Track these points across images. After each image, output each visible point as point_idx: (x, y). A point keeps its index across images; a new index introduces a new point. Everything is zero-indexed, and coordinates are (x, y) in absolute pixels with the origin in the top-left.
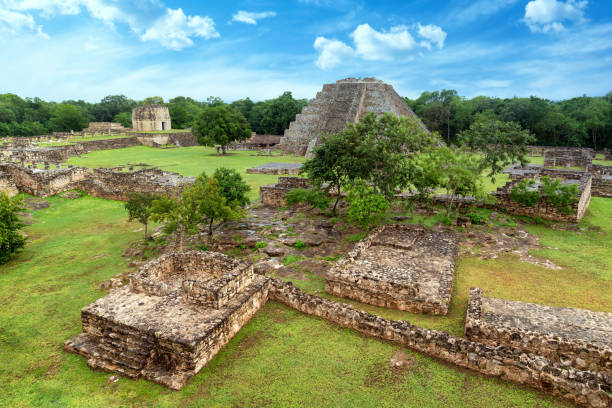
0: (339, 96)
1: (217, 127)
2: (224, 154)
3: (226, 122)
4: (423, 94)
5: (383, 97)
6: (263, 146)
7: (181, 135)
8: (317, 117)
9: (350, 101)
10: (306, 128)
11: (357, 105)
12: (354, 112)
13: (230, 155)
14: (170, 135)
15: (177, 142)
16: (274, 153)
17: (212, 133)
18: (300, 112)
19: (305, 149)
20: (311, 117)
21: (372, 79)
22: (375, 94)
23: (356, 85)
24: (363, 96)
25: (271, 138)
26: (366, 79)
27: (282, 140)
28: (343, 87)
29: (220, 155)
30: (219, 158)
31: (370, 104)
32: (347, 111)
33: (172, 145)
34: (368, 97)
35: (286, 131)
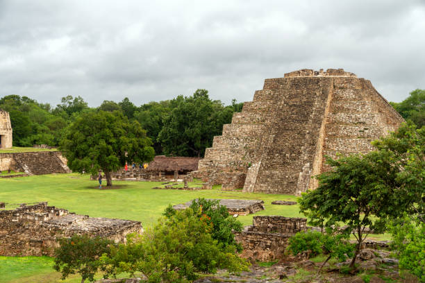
0: (291, 97)
1: (103, 143)
2: (109, 186)
3: (115, 136)
4: (415, 93)
5: (361, 98)
6: (169, 174)
7: (31, 155)
8: (258, 129)
9: (310, 104)
10: (241, 145)
11: (321, 111)
12: (318, 122)
13: (118, 187)
14: (14, 155)
15: (26, 167)
16: (190, 185)
17: (94, 152)
18: (229, 122)
19: (243, 178)
20: (247, 128)
21: (340, 72)
22: (349, 94)
23: (318, 80)
24: (330, 98)
25: (182, 162)
26: (331, 71)
27: (202, 164)
28: (296, 84)
29: (104, 188)
30: (102, 192)
31: (341, 109)
32: (305, 118)
33: (18, 173)
34: (336, 98)
35: (208, 149)
